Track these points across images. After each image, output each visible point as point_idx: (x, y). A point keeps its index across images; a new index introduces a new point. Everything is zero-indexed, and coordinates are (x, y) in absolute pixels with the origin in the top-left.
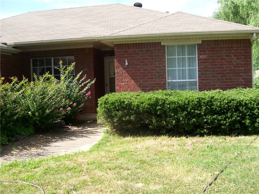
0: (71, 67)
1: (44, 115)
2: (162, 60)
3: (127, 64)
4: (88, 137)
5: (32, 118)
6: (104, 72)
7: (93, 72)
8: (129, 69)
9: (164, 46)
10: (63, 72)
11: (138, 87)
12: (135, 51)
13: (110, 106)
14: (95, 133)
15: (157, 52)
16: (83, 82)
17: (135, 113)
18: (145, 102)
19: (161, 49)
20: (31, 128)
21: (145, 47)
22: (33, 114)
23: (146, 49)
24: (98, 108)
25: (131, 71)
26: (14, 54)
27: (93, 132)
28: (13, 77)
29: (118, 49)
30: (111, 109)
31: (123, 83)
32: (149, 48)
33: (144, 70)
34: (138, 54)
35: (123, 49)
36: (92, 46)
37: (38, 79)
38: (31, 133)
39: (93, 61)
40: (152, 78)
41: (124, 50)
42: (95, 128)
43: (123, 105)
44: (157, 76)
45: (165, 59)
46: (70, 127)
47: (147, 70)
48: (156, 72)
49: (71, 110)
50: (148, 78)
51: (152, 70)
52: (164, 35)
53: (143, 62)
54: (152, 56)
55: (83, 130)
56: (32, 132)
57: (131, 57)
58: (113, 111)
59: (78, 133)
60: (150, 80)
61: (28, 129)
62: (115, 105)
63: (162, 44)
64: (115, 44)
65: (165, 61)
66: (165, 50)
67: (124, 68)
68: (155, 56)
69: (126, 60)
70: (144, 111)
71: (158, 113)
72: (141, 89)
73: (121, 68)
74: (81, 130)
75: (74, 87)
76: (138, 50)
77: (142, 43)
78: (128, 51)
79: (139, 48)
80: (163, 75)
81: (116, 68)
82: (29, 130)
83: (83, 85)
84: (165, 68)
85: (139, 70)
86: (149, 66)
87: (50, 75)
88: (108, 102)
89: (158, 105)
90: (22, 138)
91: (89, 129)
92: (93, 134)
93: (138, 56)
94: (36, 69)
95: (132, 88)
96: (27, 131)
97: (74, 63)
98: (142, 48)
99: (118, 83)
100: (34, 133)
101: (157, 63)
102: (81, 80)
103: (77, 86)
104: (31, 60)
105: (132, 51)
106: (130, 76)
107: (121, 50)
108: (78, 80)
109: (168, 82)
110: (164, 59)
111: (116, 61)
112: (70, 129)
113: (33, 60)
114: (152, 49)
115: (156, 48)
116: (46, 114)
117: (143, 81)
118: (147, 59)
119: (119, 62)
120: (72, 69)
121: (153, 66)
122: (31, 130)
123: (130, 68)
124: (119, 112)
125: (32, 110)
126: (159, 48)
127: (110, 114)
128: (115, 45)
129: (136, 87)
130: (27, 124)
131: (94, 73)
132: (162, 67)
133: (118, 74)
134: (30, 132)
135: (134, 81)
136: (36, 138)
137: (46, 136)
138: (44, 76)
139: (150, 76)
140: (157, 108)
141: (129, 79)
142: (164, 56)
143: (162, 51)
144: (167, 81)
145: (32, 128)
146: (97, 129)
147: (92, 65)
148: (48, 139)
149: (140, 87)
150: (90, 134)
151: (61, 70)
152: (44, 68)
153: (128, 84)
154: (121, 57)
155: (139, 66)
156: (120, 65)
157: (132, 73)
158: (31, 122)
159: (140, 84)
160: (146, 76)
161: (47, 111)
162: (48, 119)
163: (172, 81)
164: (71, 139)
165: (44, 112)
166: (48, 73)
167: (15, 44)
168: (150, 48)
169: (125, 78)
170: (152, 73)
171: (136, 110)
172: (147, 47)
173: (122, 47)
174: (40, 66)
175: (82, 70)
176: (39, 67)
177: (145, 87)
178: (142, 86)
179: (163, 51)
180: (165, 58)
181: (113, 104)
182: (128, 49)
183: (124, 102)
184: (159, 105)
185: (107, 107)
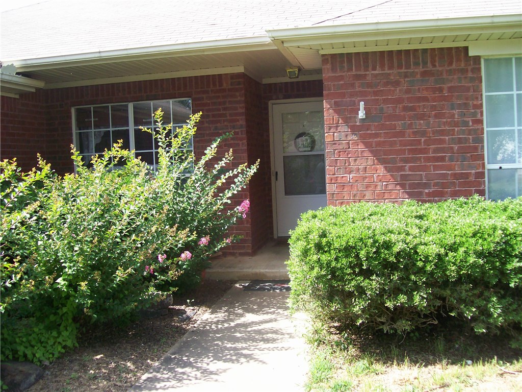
0: (189, 126)
1: (108, 285)
2: (471, 102)
3: (361, 114)
4: (256, 360)
5: (68, 296)
6: (268, 141)
7: (245, 141)
8: (368, 130)
9: (477, 59)
10: (163, 143)
11: (398, 187)
12: (389, 74)
13: (337, 259)
14: (274, 340)
15: (455, 77)
16: (223, 171)
17: (427, 284)
18: (461, 244)
19: (469, 68)
20: (66, 330)
21: (417, 64)
22: (73, 284)
23: (420, 69)
24: (289, 262)
25: (377, 135)
26: (24, 95)
27: (267, 333)
28: (6, 161)
29: (334, 69)
30: (342, 269)
31: (350, 174)
32: (429, 64)
33: (415, 133)
34: (397, 83)
35: (350, 69)
36: (241, 69)
37: (89, 166)
38: (64, 347)
39: (243, 111)
40: (442, 159)
41: (354, 73)
42: (267, 313)
43: (384, 253)
44: (455, 151)
45: (482, 100)
46: (189, 311)
47: (424, 133)
48: (453, 139)
49: (192, 257)
50: (428, 159)
51: (442, 132)
52: (489, 20)
53: (413, 109)
54: (441, 90)
55: (232, 324)
56: (69, 343)
57: (376, 93)
58: (348, 274)
59: (219, 339)
60: (434, 165)
61: (55, 334)
62: (357, 256)
63: (471, 53)
64: (323, 55)
65: (482, 104)
66: (479, 69)
67: (354, 129)
68: (450, 89)
69: (362, 104)
70: (460, 277)
71: (512, 285)
72: (408, 193)
73: (344, 128)
74: (226, 325)
75: (197, 185)
76: (395, 71)
77: (407, 52)
78: (365, 76)
79: (400, 67)
80: (476, 148)
81: (330, 129)
82: (60, 340)
83: (224, 181)
84: (479, 127)
85: (402, 134)
86: (432, 120)
87: (125, 153)
88: (329, 244)
89: (512, 256)
90: (32, 378)
91: (249, 317)
92: (267, 341)
93: (398, 91)
94: (87, 135)
95: (379, 188)
96: (51, 342)
97: (196, 115)
98: (408, 67)
99: (334, 174)
100: (77, 345)
101: (456, 112)
102: (216, 166)
103: (204, 183)
104: (73, 111)
105: (376, 76)
106: (371, 152)
107: (344, 74)
108: (209, 165)
109: (488, 170)
110: (477, 98)
111: (329, 107)
112: (189, 319)
113: (78, 111)
114: (440, 69)
115: (454, 66)
116: (117, 284)
117: (411, 169)
118: (425, 99)
119: (338, 108)
120: (190, 133)
121: (445, 120)
122: (68, 337)
123: (373, 128)
124: (372, 280)
125: (70, 272)
126: (463, 65)
127: (338, 286)
128: (326, 58)
129: (390, 187)
130: (52, 318)
131: (248, 145)
132: (472, 123)
133: (335, 147)
134: (64, 344)
135: (385, 168)
136: (84, 367)
137: (116, 360)
138: (107, 155)
139: (435, 151)
140: (509, 267)
141: (370, 162)
142: (478, 90)
143: (470, 75)
144: (489, 166)
145: (69, 329)
146: (273, 316)
147: (242, 122)
148: (124, 375)
149: (403, 186)
150: (262, 345)
151: (160, 136)
152: (109, 131)
153: (366, 177)
154: (343, 95)
155: (400, 122)
156: (342, 119)
157: (379, 144)
158: (65, 310)
159: (404, 177)
160: (421, 151)
161: (120, 275)
162: (122, 296)
163: (500, 168)
164: (206, 372)
165: (108, 276)
166: (120, 145)
167: (24, 63)
168: (434, 66)
169: (355, 160)
170: (442, 141)
171: (432, 273)
172: (425, 63)
173: (345, 65)
174: (96, 126)
175: (219, 135)
176: (93, 130)
177: (419, 185)
178: (410, 184)
179: (475, 76)
180: (482, 95)
181: (348, 250)
182: (366, 69)
183: (388, 245)
184: (516, 256)
185: (329, 264)
